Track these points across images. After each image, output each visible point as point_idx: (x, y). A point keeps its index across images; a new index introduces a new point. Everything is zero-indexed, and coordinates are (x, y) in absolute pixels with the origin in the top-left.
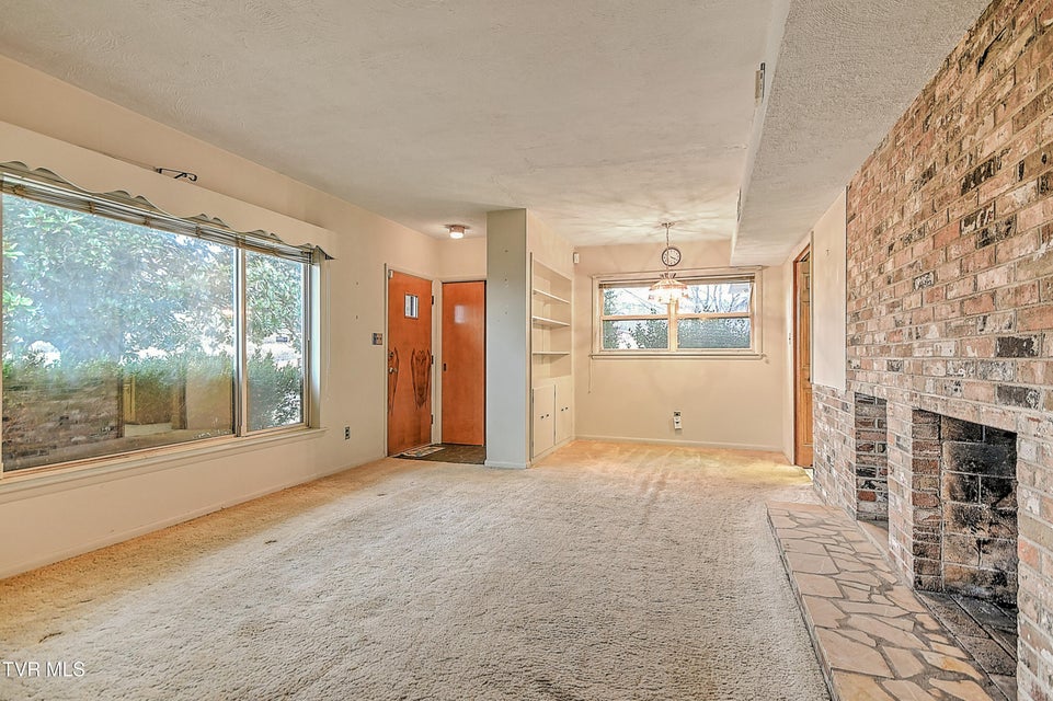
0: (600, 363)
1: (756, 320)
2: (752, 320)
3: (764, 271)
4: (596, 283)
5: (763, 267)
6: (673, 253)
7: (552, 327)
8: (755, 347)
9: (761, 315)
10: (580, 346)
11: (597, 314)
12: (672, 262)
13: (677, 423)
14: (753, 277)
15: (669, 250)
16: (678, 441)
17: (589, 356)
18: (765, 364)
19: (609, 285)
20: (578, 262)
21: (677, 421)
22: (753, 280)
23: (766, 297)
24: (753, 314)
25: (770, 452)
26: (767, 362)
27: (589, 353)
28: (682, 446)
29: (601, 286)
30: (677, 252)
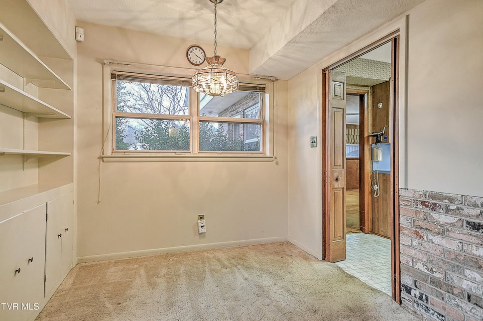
2: (263, 127)
3: (275, 83)
5: (277, 80)
6: (197, 52)
8: (267, 150)
9: (273, 122)
10: (86, 145)
11: (109, 107)
12: (199, 61)
13: (202, 227)
14: (264, 88)
15: (194, 48)
16: (202, 244)
17: (99, 158)
18: (276, 165)
19: (124, 76)
20: (81, 39)
21: (202, 225)
22: (264, 91)
23: (277, 106)
24: (264, 121)
25: (282, 243)
26: (277, 163)
27: (98, 154)
28: (208, 251)
29: (113, 76)
30: (201, 51)
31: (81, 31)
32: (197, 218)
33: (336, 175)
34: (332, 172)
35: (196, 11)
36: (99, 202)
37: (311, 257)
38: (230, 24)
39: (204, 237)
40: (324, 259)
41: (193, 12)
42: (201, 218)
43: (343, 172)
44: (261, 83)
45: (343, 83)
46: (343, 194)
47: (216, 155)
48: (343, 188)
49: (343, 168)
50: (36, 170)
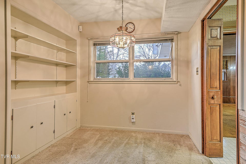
0: (93, 86)
1: (175, 62)
2: (172, 63)
3: (179, 35)
4: (92, 42)
5: (179, 33)
6: (130, 26)
7: (67, 66)
8: (174, 77)
9: (177, 59)
10: (83, 76)
11: (92, 59)
12: (131, 30)
13: (133, 119)
14: (173, 39)
15: (129, 24)
16: (133, 128)
17: (87, 82)
18: (180, 86)
19: (99, 44)
20: (81, 30)
21: (133, 118)
22: (172, 41)
23: (180, 49)
24: (173, 59)
25: (182, 136)
26: (180, 85)
27: (87, 80)
28: (135, 132)
29: (95, 45)
30: (133, 25)
31: (81, 27)
32: (131, 114)
33: (211, 94)
34: (208, 92)
35: (118, 4)
36: (88, 101)
37: (195, 149)
38: (140, 7)
39: (135, 124)
40: (203, 152)
41: (118, 5)
42: (133, 114)
43: (219, 93)
44: (169, 36)
45: (220, 27)
46: (220, 109)
47: (143, 80)
48: (220, 104)
49: (220, 89)
50: (65, 87)
